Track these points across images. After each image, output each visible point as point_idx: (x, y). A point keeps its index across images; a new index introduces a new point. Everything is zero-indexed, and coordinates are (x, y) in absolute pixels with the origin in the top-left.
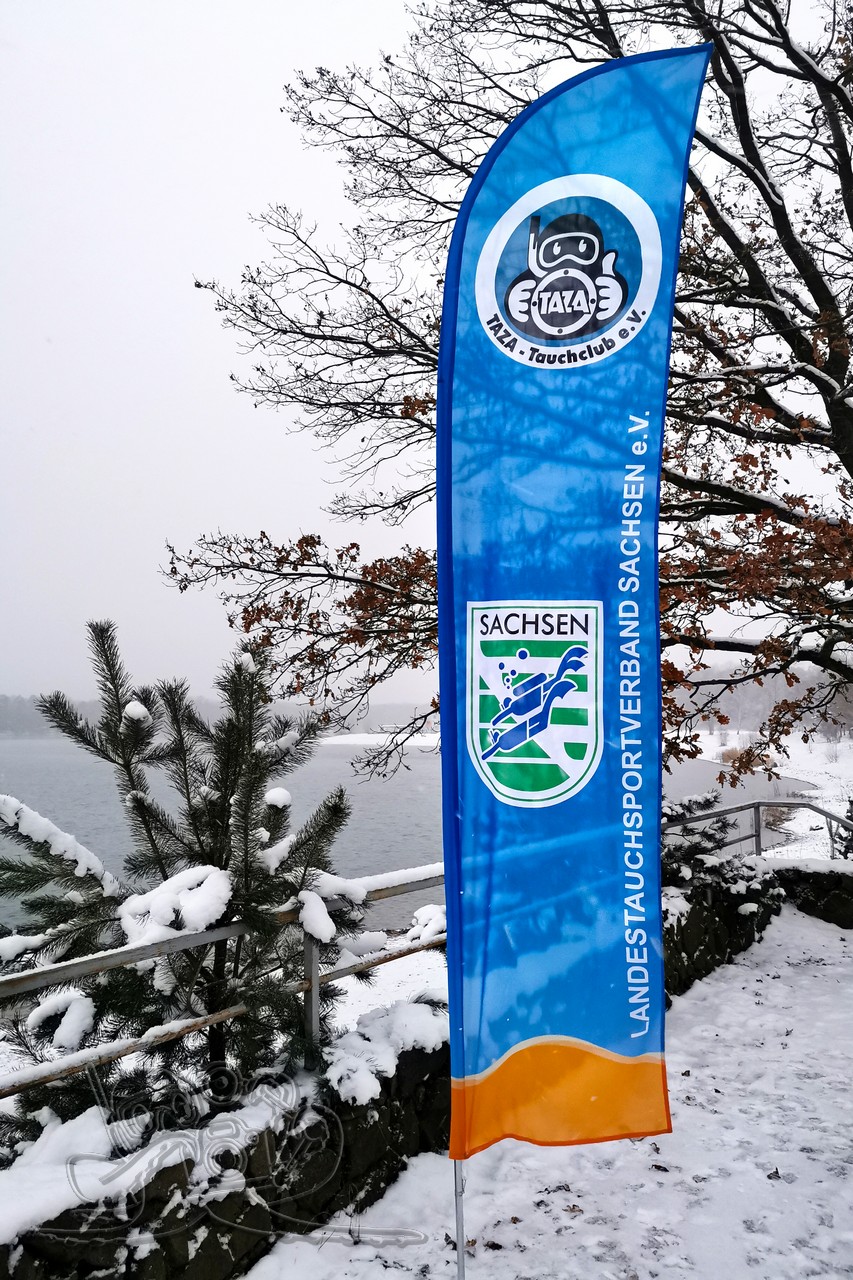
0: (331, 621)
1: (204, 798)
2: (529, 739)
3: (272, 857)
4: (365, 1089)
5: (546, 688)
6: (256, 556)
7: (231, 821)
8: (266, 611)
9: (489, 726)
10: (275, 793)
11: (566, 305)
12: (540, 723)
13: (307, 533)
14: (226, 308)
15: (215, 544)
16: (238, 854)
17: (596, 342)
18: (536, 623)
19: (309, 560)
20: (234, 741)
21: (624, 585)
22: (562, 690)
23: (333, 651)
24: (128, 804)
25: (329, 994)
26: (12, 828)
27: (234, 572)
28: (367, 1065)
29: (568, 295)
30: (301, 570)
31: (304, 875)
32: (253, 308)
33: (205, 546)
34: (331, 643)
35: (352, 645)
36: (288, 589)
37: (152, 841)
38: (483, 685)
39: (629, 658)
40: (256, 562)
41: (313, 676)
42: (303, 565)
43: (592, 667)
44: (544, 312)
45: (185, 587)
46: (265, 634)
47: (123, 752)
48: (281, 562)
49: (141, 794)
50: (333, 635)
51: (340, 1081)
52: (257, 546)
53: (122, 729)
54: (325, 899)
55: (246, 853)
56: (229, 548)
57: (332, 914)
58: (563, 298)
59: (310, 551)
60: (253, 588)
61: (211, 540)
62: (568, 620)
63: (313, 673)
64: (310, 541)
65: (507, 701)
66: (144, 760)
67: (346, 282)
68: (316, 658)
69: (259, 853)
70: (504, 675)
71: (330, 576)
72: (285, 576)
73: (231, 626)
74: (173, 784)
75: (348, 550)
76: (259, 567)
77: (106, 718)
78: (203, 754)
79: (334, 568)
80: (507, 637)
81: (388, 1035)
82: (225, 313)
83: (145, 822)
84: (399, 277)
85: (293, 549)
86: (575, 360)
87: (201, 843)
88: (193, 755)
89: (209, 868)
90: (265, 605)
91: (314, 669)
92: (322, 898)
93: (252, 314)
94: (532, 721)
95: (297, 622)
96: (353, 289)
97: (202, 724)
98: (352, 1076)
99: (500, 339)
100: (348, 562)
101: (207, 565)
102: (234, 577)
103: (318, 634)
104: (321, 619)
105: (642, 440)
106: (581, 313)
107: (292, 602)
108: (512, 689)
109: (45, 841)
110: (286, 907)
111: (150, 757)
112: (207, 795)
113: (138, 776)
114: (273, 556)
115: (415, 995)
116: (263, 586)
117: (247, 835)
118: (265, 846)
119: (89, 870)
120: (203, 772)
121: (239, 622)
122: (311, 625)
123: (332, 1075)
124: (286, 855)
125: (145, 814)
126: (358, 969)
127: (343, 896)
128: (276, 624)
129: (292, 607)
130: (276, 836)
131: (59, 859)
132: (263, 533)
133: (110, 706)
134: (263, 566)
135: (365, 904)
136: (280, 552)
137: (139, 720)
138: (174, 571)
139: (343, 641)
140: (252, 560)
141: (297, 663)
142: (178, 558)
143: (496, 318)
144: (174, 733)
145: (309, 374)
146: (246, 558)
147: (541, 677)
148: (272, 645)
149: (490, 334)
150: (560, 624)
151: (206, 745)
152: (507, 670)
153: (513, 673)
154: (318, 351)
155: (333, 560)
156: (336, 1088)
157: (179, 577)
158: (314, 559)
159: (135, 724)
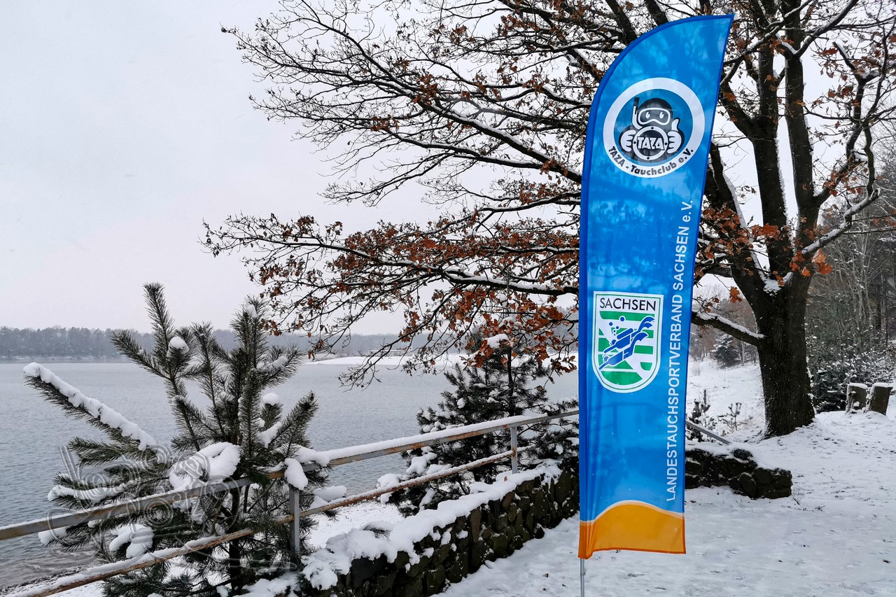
0: (323, 277)
1: (224, 400)
2: (623, 360)
3: (266, 437)
4: (327, 580)
5: (633, 335)
6: (267, 231)
7: (239, 414)
8: (276, 270)
9: (603, 353)
10: (268, 395)
11: (652, 145)
12: (629, 352)
13: (304, 215)
14: (245, 48)
15: (239, 222)
16: (245, 435)
17: (667, 165)
18: (629, 304)
19: (307, 233)
20: (243, 362)
21: (676, 286)
22: (641, 337)
23: (326, 298)
24: (173, 404)
25: (306, 524)
26: (96, 419)
27: (252, 243)
28: (330, 566)
29: (653, 140)
30: (300, 241)
31: (289, 448)
32: (265, 48)
33: (231, 224)
34: (325, 292)
35: (339, 294)
36: (292, 253)
37: (190, 428)
38: (601, 333)
39: (676, 323)
40: (268, 235)
41: (312, 316)
42: (302, 237)
43: (656, 326)
44: (640, 147)
45: (217, 253)
46: (276, 286)
47: (170, 370)
48: (286, 235)
49: (181, 398)
50: (326, 286)
51: (311, 576)
52: (269, 224)
53: (168, 354)
54: (303, 464)
55: (250, 434)
56: (249, 226)
57: (307, 474)
58: (650, 141)
59: (307, 227)
60: (266, 254)
61: (235, 219)
62: (646, 303)
63: (311, 313)
64: (305, 221)
65: (614, 341)
66: (184, 376)
67: (333, 29)
68: (315, 304)
69: (259, 434)
70: (612, 329)
71: (321, 245)
72: (289, 245)
73: (251, 280)
74: (203, 391)
75: (334, 227)
76: (270, 239)
77: (158, 348)
78: (223, 370)
79: (324, 240)
80: (614, 309)
81: (346, 549)
82: (243, 51)
83: (186, 416)
84: (372, 26)
85: (294, 226)
86: (656, 174)
87: (222, 429)
88: (216, 372)
89: (226, 443)
90: (276, 266)
91: (312, 311)
92: (301, 463)
93: (264, 53)
94: (625, 351)
95: (299, 277)
96: (338, 35)
97: (223, 352)
98: (319, 572)
99: (616, 159)
100: (334, 235)
101: (233, 237)
102: (252, 245)
103: (314, 286)
104: (317, 275)
105: (688, 215)
106: (660, 150)
107: (295, 263)
108: (617, 335)
109: (118, 428)
110: (277, 468)
111: (188, 374)
112: (225, 398)
113: (180, 386)
114: (280, 231)
115: (364, 524)
116: (273, 253)
117: (249, 423)
118: (261, 430)
119: (147, 446)
120: (223, 383)
121: (257, 277)
122: (309, 280)
123: (307, 572)
124: (275, 435)
125: (184, 409)
126: (326, 508)
127: (314, 462)
128: (283, 279)
129: (295, 266)
130: (269, 422)
131: (127, 440)
132: (273, 215)
133: (160, 340)
134: (273, 238)
135: (329, 466)
136: (285, 229)
137: (180, 349)
138: (209, 242)
139: (333, 291)
140: (265, 234)
141: (300, 307)
142: (211, 233)
143: (614, 148)
144: (204, 358)
145: (305, 98)
146: (261, 232)
147: (631, 330)
148: (282, 294)
149: (611, 156)
150: (641, 305)
151: (225, 365)
152: (614, 326)
153: (617, 328)
154: (314, 79)
155: (323, 234)
156: (309, 579)
157: (213, 246)
158: (309, 233)
159: (177, 352)
